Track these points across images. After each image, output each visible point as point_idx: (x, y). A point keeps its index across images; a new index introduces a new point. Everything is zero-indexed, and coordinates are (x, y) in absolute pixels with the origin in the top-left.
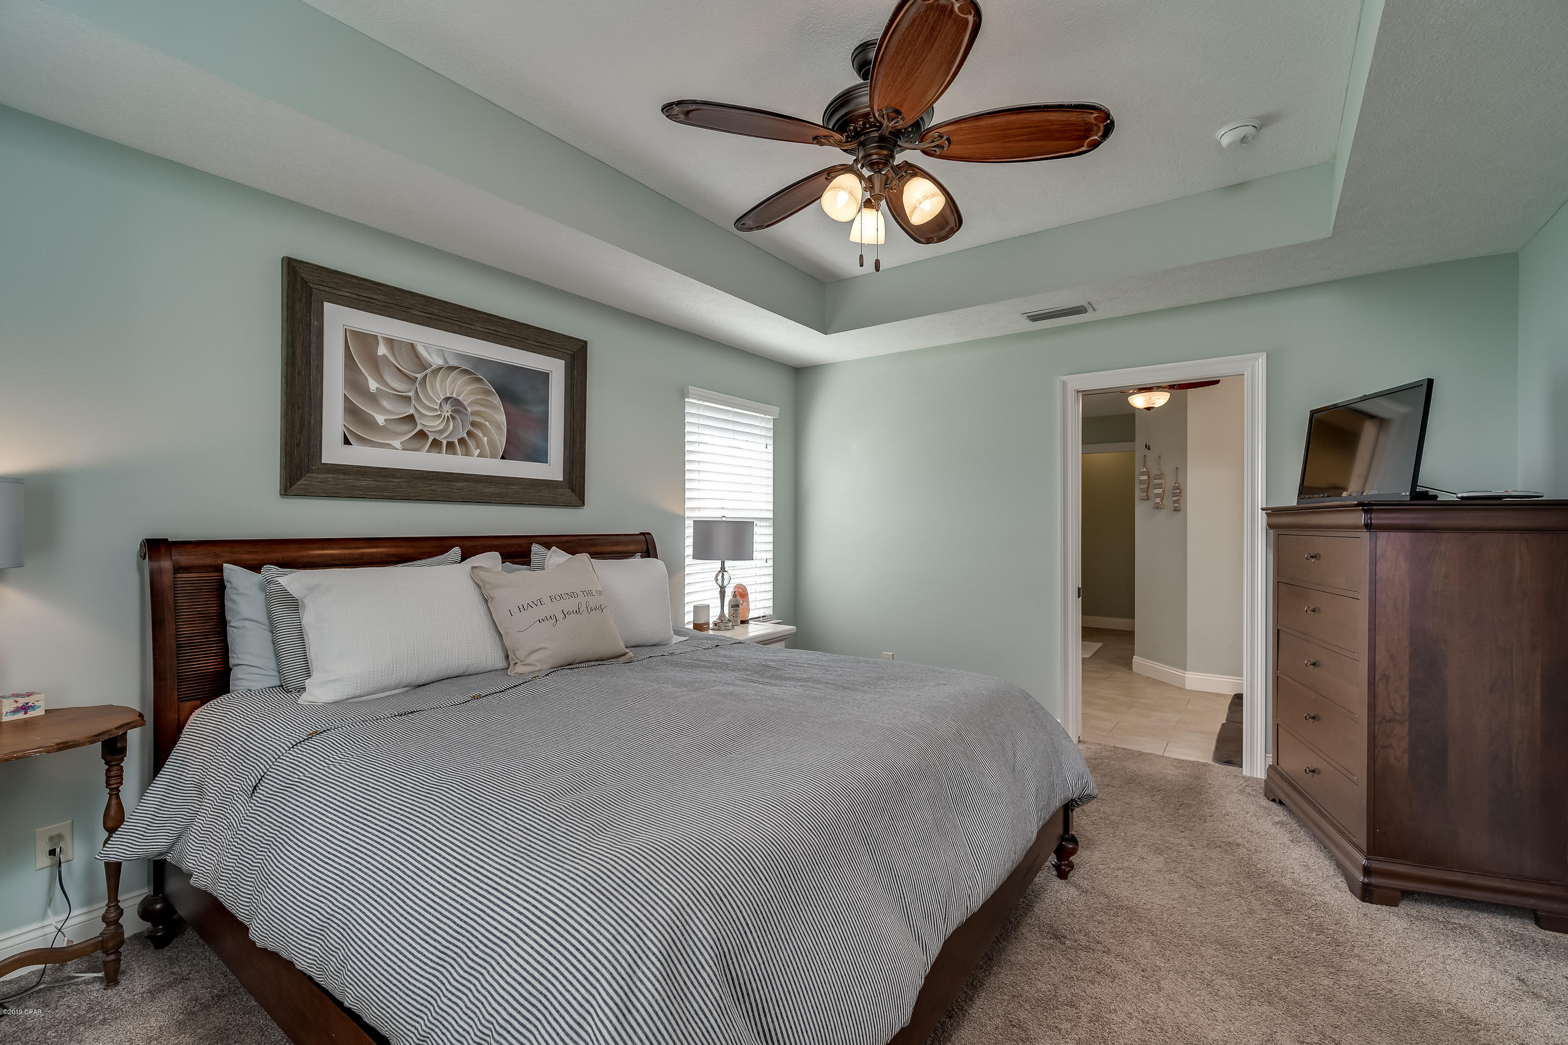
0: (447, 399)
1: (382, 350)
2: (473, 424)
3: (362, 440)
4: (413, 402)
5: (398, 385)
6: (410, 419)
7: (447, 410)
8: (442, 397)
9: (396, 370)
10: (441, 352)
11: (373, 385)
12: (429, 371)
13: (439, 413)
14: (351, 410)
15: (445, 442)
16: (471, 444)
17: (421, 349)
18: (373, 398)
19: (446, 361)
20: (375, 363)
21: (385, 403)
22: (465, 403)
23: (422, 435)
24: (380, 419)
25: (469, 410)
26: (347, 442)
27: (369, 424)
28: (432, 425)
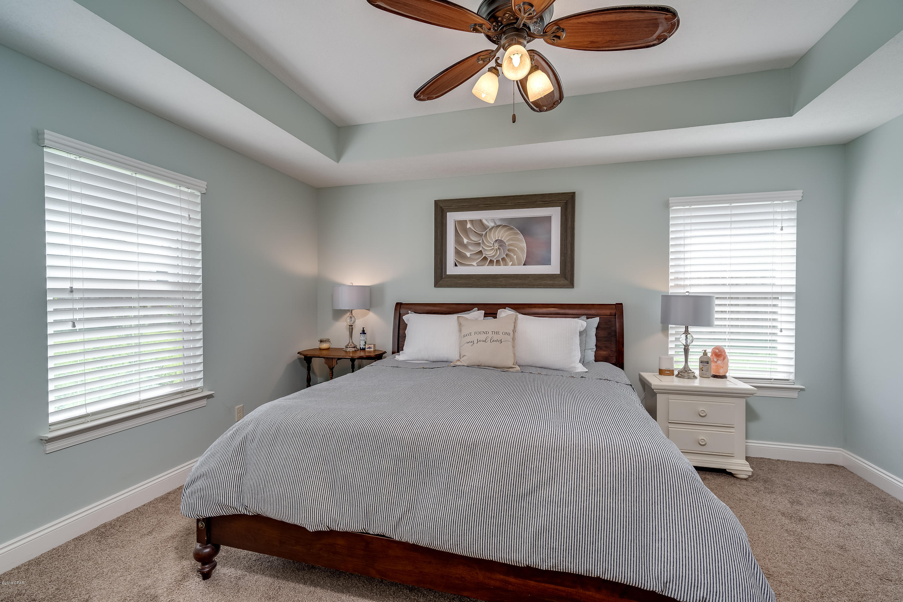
0: (496, 241)
1: (469, 226)
2: (509, 250)
3: (462, 264)
4: (481, 245)
5: (475, 239)
6: (480, 252)
7: (496, 246)
8: (494, 240)
9: (474, 233)
10: (493, 220)
11: (465, 241)
12: (488, 230)
13: (493, 248)
14: (458, 253)
15: (495, 261)
16: (508, 260)
17: (485, 222)
18: (465, 246)
19: (495, 223)
20: (466, 231)
21: (470, 247)
22: (505, 241)
23: (485, 258)
24: (468, 254)
25: (507, 244)
26: (456, 265)
27: (464, 257)
28: (489, 253)
